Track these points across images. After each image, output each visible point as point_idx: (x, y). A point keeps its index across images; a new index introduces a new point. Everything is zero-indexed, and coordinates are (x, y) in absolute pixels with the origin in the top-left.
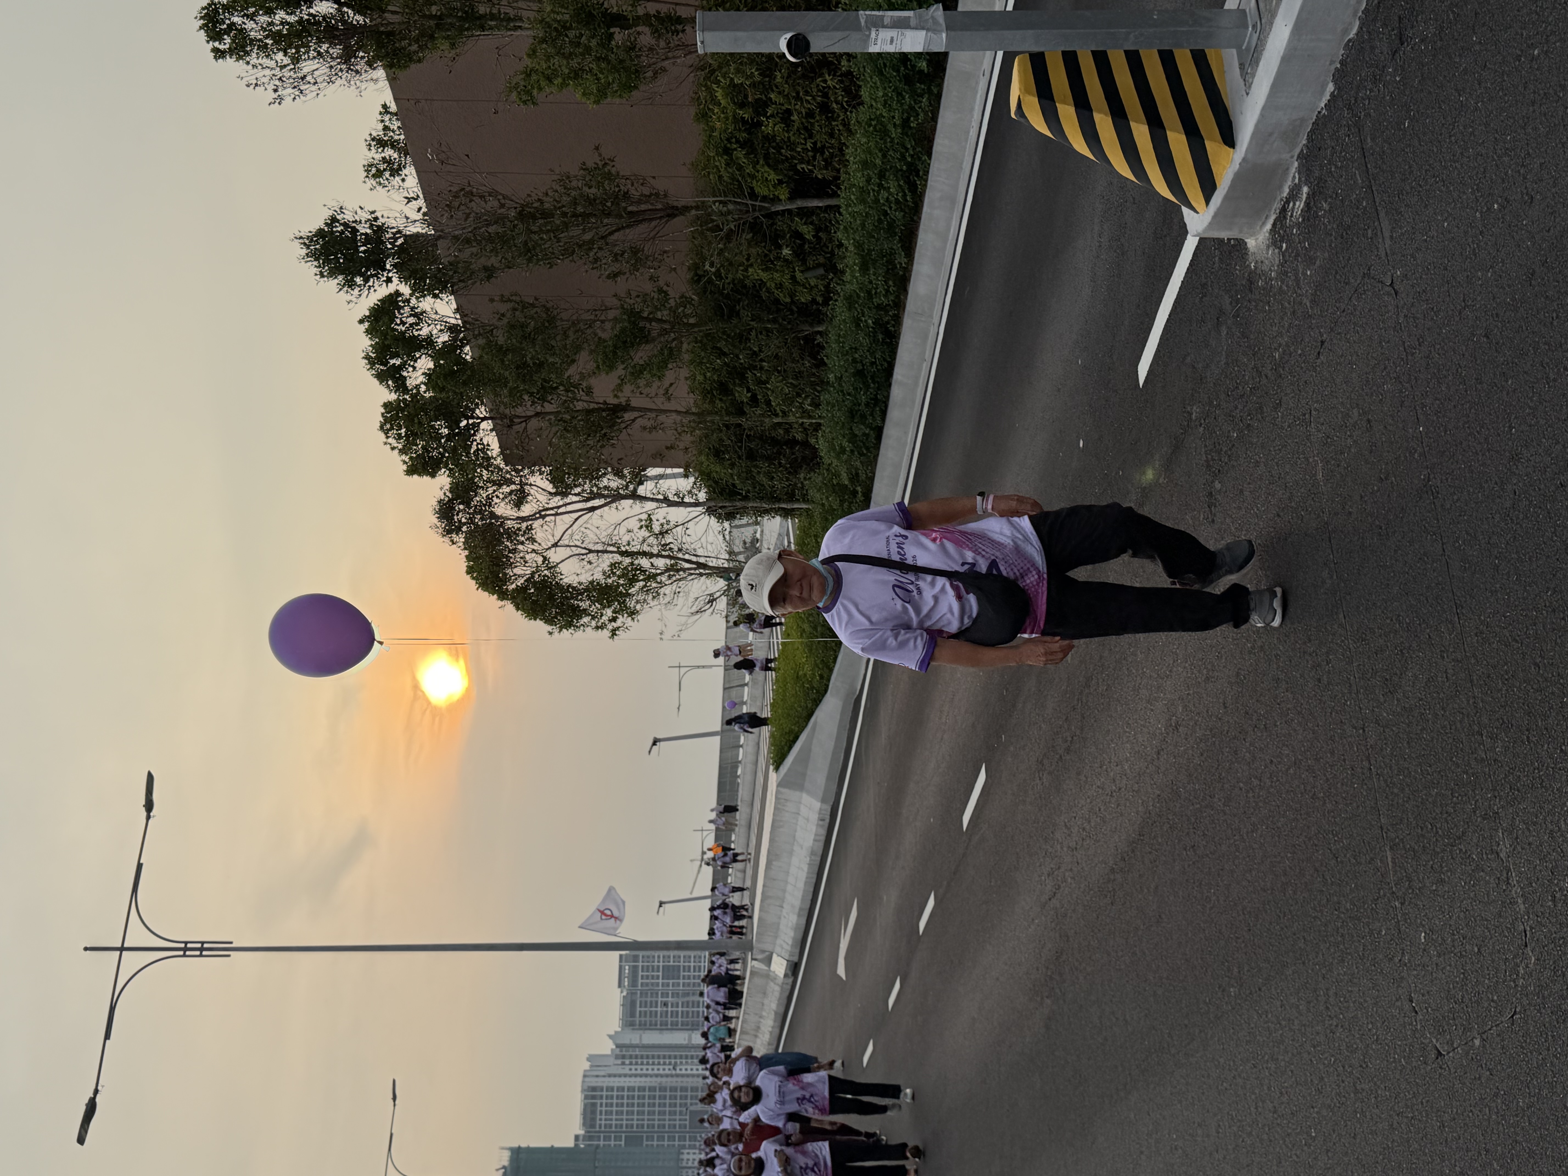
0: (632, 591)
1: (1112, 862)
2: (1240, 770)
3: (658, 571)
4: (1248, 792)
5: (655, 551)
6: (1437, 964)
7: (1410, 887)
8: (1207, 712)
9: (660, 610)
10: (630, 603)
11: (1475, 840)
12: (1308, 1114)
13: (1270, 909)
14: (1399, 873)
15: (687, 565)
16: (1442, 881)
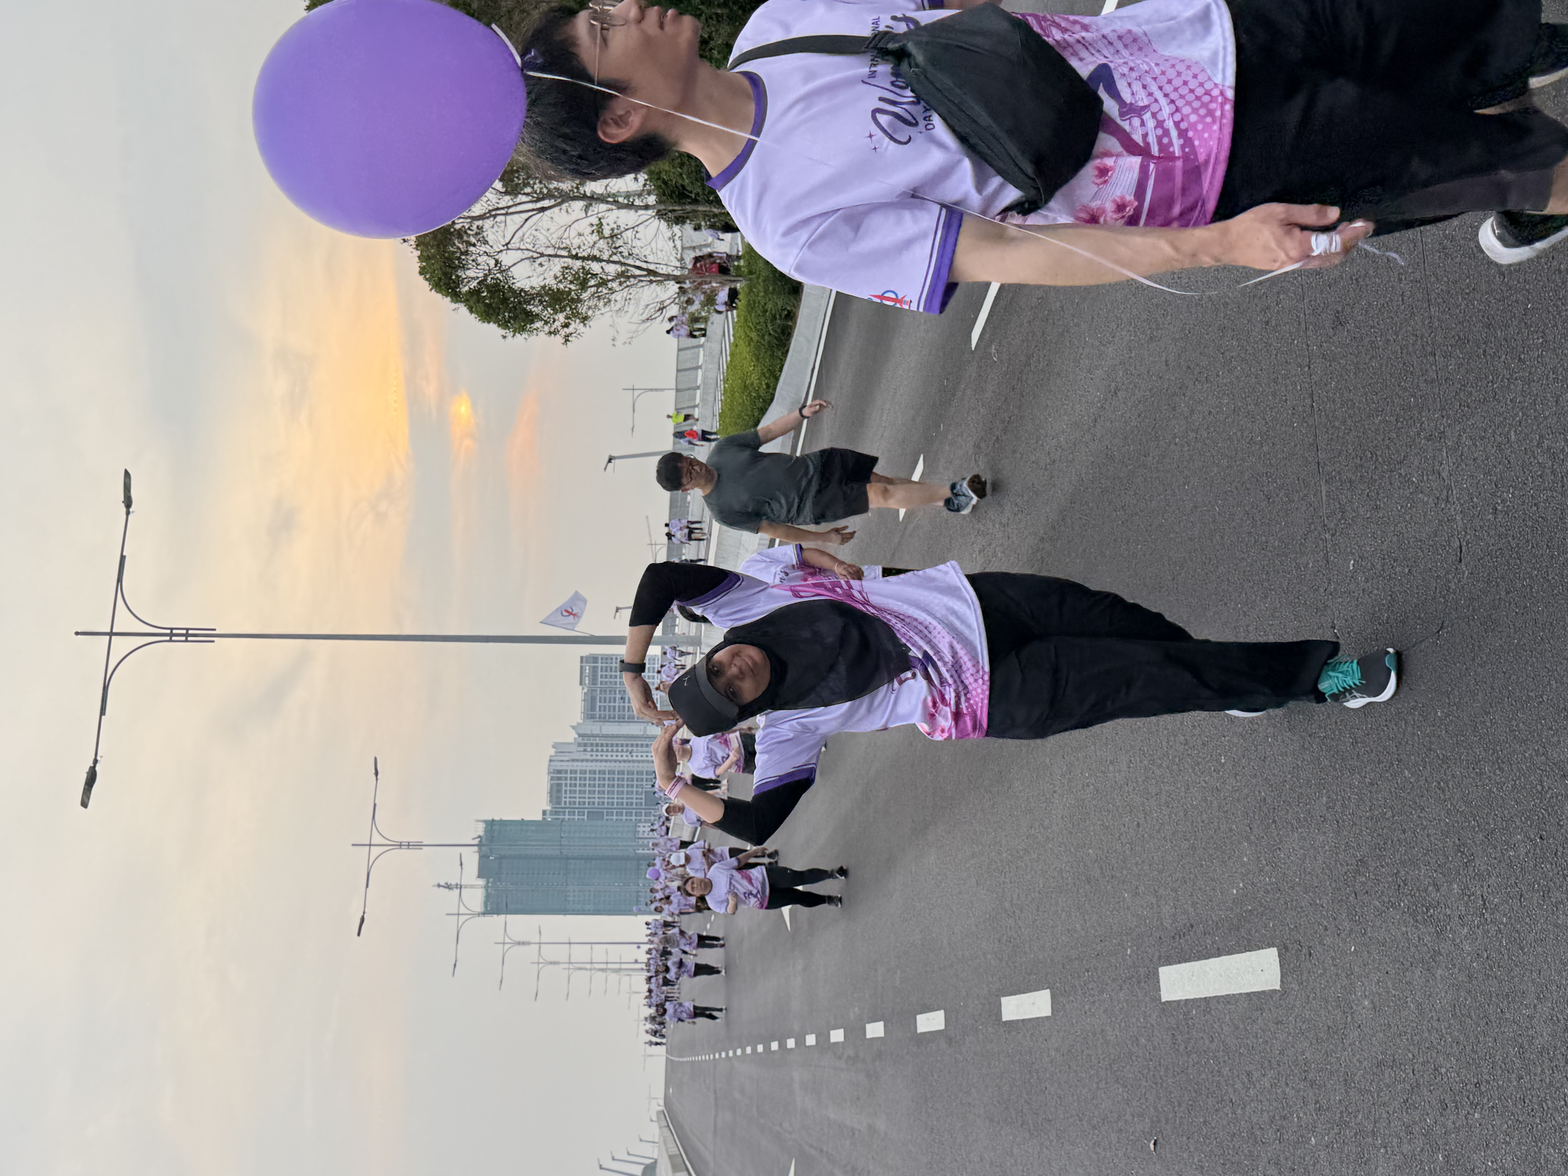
0: (585, 296)
1: (1042, 532)
2: (1177, 427)
3: (610, 278)
4: (1183, 446)
5: (605, 257)
6: (1364, 590)
7: (1342, 518)
8: (1148, 372)
9: (611, 316)
10: (583, 309)
11: (1416, 463)
12: (1219, 743)
13: (1196, 556)
14: (1332, 506)
15: (638, 272)
16: (1377, 508)
